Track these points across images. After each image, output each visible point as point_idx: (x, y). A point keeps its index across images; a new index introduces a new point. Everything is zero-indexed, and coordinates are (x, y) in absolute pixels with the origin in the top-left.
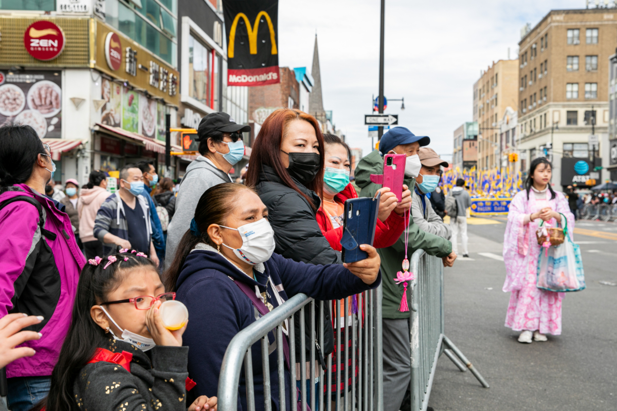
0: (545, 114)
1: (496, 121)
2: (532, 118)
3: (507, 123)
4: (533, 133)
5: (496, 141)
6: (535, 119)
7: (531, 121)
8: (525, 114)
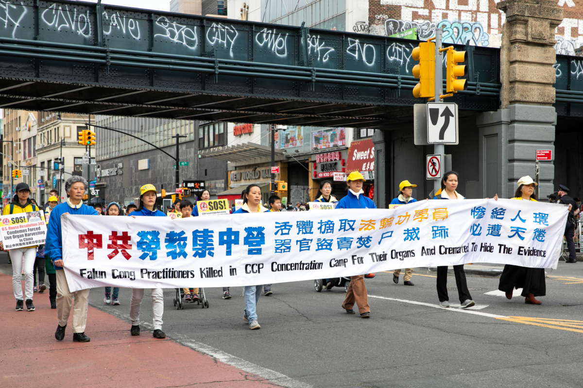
0: (58, 128)
1: (20, 126)
2: (49, 130)
3: (29, 130)
4: (49, 145)
5: (20, 148)
6: (51, 131)
7: (48, 132)
8: (43, 123)
